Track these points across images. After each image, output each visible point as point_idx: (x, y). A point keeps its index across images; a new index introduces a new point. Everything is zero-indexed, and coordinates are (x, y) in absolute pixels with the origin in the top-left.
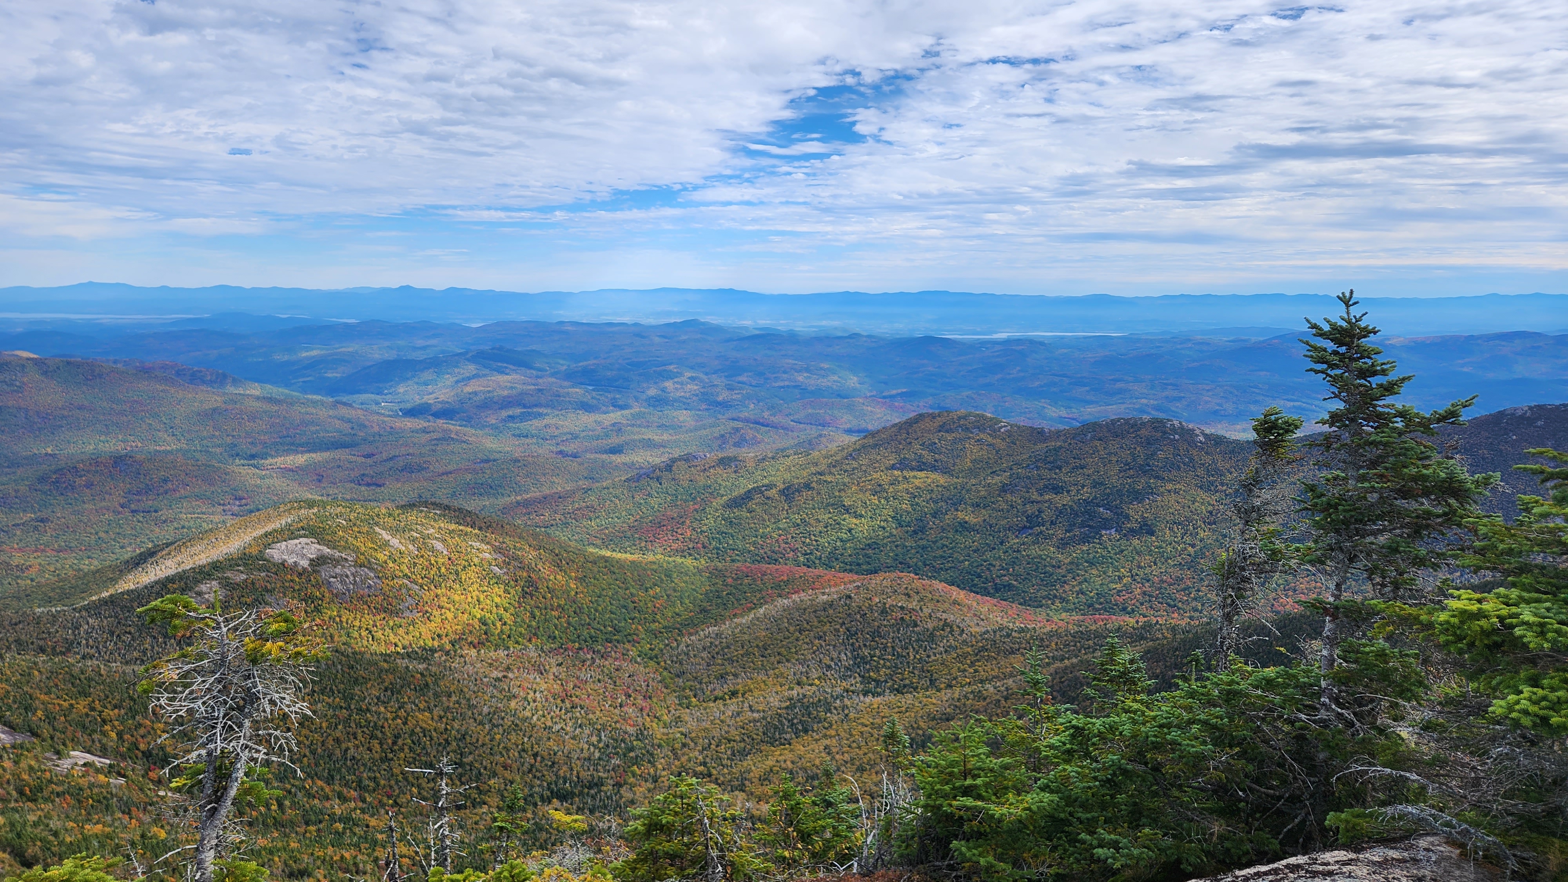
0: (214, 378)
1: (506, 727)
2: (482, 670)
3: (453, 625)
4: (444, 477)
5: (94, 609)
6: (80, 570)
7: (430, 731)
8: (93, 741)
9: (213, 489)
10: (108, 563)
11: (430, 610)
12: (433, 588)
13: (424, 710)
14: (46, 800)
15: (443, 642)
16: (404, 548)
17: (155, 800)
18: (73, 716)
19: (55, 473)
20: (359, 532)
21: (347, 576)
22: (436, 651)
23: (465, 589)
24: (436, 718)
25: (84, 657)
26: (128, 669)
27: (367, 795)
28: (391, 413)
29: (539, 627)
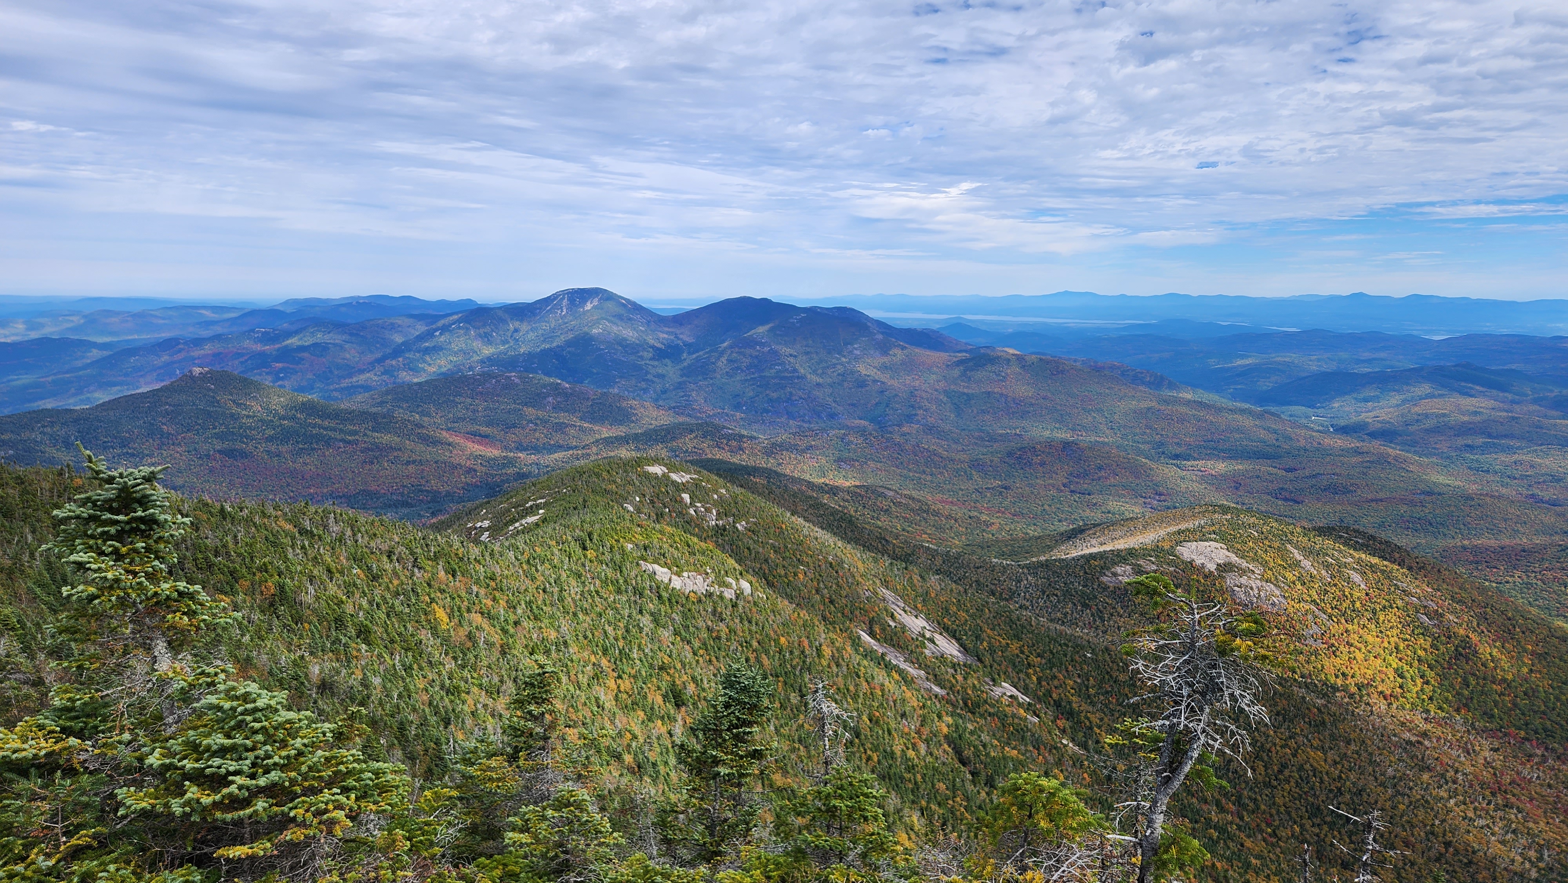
0: (1152, 379)
1: (1413, 799)
2: (1391, 727)
3: (1362, 667)
4: (1373, 504)
5: (1033, 569)
6: (1027, 534)
7: (1321, 772)
8: (1019, 679)
9: (1137, 481)
10: (1048, 532)
11: (1336, 644)
12: (1343, 621)
13: (1316, 748)
14: (982, 716)
15: (1347, 682)
16: (1315, 572)
17: (1059, 745)
18: (1008, 653)
19: (1019, 450)
20: (1270, 547)
21: (1252, 588)
22: (1338, 690)
23: (1381, 632)
24: (1329, 760)
25: (1021, 607)
26: (1052, 626)
27: (1245, 813)
28: (1321, 428)
29: (1472, 698)
